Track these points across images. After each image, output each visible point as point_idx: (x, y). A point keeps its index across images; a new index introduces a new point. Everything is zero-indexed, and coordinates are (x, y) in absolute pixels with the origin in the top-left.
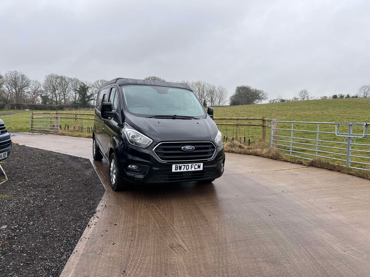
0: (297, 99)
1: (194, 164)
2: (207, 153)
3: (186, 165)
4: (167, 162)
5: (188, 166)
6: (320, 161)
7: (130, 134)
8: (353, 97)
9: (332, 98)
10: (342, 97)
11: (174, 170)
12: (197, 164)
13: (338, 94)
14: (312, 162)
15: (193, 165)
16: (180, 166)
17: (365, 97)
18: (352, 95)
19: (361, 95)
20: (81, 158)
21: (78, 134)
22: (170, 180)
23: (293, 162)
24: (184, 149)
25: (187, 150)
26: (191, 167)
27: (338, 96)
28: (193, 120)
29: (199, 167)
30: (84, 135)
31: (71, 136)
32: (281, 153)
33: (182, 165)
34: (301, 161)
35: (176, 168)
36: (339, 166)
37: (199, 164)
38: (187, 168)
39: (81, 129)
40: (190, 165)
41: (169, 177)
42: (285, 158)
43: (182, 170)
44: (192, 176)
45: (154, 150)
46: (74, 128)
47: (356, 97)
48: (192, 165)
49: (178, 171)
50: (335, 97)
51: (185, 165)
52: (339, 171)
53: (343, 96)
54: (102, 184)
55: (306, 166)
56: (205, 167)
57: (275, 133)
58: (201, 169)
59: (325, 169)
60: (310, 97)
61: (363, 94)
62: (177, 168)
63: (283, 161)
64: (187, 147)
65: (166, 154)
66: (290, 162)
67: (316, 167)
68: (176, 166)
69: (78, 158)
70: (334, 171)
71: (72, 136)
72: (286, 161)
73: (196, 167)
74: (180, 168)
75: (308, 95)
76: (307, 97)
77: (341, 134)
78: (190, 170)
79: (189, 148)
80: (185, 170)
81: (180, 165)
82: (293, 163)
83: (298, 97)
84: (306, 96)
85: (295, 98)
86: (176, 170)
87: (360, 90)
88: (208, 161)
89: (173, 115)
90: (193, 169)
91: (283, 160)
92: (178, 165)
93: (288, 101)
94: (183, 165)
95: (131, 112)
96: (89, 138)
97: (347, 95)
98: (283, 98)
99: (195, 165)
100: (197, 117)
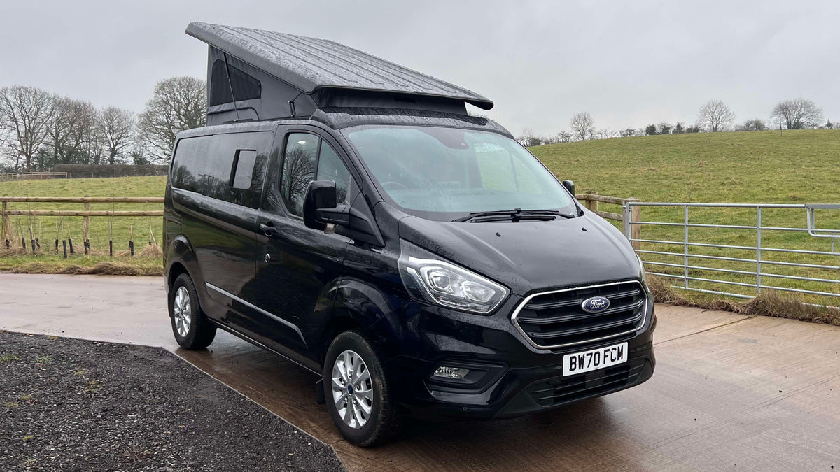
0: (568, 137)
1: (610, 348)
2: (630, 313)
3: (594, 351)
4: (551, 349)
5: (597, 355)
6: (776, 301)
7: (429, 273)
8: (689, 130)
9: (644, 134)
10: (666, 130)
11: (566, 372)
12: (616, 346)
13: (656, 123)
14: (757, 302)
15: (609, 350)
16: (581, 356)
17: (715, 130)
18: (686, 125)
19: (707, 125)
20: (131, 347)
21: (30, 263)
22: (556, 400)
23: (704, 305)
24: (588, 307)
25: (595, 309)
26: (606, 356)
27: (658, 130)
28: (560, 221)
29: (620, 354)
30: (51, 266)
31: (5, 270)
32: (668, 285)
33: (586, 353)
34: (726, 301)
35: (572, 364)
36: (826, 309)
37: (620, 345)
38: (597, 362)
39: (33, 246)
40: (601, 350)
41: (556, 393)
42: (680, 296)
43: (585, 369)
44: (606, 380)
45: (514, 316)
46: (8, 245)
47: (696, 130)
48: (605, 351)
49: (577, 371)
50: (651, 130)
51: (591, 354)
52: (827, 322)
53: (669, 128)
54: (299, 431)
55: (741, 313)
56: (633, 351)
57: (635, 233)
58: (625, 359)
59: (792, 318)
60: (597, 130)
61: (709, 123)
62: (575, 363)
63: (677, 305)
64: (595, 301)
65: (545, 328)
66: (697, 306)
67: (770, 315)
68: (571, 358)
69: (122, 346)
70: (815, 322)
71: (12, 271)
72: (685, 304)
73: (615, 354)
74: (582, 361)
75: (593, 126)
76: (590, 131)
77: (818, 232)
78: (601, 366)
79: (598, 302)
80: (593, 368)
81: (581, 354)
82: (706, 308)
83: (569, 131)
84: (589, 128)
85: (563, 136)
86: (571, 369)
87: (704, 112)
88: (638, 333)
89: (512, 209)
90: (609, 363)
91: (677, 302)
92: (576, 355)
93: (547, 143)
94: (588, 355)
95: (403, 206)
96: (72, 273)
97: (676, 124)
98: (536, 136)
99: (613, 349)
100: (563, 209)
